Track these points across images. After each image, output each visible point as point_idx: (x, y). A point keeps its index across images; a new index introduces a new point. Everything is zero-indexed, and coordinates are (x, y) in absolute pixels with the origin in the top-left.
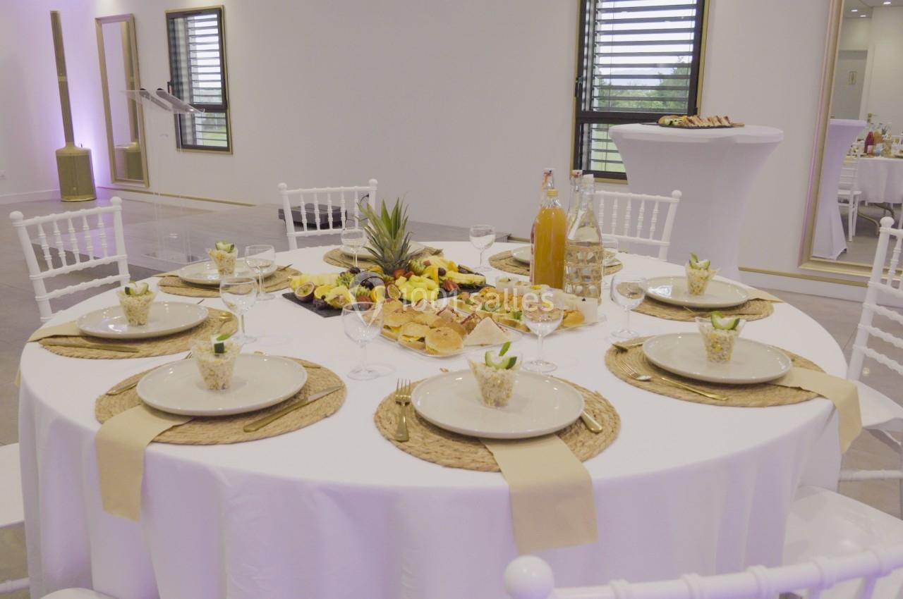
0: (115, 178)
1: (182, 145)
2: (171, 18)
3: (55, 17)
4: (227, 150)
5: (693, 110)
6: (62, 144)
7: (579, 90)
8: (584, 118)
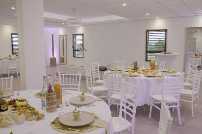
0: (60, 63)
1: (74, 57)
2: (73, 35)
3: (52, 35)
4: (83, 58)
5: (165, 51)
6: (52, 57)
7: (146, 48)
8: (147, 52)
